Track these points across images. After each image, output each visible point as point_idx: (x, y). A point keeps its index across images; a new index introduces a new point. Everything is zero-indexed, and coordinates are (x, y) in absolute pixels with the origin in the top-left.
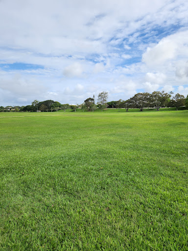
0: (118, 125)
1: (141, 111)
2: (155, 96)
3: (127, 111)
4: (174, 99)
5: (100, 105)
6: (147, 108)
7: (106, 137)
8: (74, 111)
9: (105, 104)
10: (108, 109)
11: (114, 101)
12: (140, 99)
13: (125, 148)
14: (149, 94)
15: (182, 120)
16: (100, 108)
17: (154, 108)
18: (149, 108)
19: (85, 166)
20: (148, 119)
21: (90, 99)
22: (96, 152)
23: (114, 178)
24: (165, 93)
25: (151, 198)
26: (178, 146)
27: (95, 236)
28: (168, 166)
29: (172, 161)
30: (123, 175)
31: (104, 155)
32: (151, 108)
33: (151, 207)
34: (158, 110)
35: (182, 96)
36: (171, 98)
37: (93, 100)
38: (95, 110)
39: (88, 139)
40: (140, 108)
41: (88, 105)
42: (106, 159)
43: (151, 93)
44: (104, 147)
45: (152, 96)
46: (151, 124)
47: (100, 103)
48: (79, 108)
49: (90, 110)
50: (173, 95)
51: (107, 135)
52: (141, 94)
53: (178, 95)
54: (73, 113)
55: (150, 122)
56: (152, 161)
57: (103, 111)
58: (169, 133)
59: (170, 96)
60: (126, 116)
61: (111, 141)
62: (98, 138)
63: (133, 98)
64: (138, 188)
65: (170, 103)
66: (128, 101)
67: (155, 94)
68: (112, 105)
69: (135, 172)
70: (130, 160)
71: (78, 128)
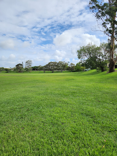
0: (37, 81)
1: (53, 72)
2: (60, 64)
3: (44, 73)
4: (70, 66)
5: (27, 68)
6: (56, 71)
7: (29, 89)
8: (8, 72)
9: (30, 68)
10: (32, 71)
11: (36, 66)
12: (52, 65)
13: (40, 94)
14: (56, 63)
15: (73, 77)
16: (27, 70)
17: (60, 71)
18: (57, 71)
19: (12, 106)
20: (56, 77)
21: (20, 64)
22: (21, 98)
23: (30, 111)
24: (65, 62)
25: (48, 118)
26: (68, 91)
27: (13, 143)
28: (61, 102)
29: (63, 99)
30: (35, 109)
31: (26, 99)
32: (58, 71)
33: (48, 123)
34: (62, 72)
35: (74, 64)
36: (68, 66)
37: (22, 65)
38: (23, 72)
39: (17, 90)
40: (52, 71)
41: (19, 69)
42: (26, 101)
43: (58, 62)
44: (26, 95)
45: (58, 64)
46: (57, 80)
47: (27, 67)
48: (12, 70)
49: (20, 72)
50: (69, 64)
51: (29, 87)
52: (52, 63)
53: (72, 64)
54: (7, 74)
55: (56, 79)
56: (53, 100)
57: (29, 72)
58: (65, 85)
59: (68, 64)
60: (43, 76)
61: (31, 91)
62: (23, 89)
63: (48, 64)
64: (42, 115)
65: (68, 68)
66: (45, 67)
67: (60, 63)
68: (35, 69)
69: (43, 107)
70: (41, 100)
71: (9, 84)
